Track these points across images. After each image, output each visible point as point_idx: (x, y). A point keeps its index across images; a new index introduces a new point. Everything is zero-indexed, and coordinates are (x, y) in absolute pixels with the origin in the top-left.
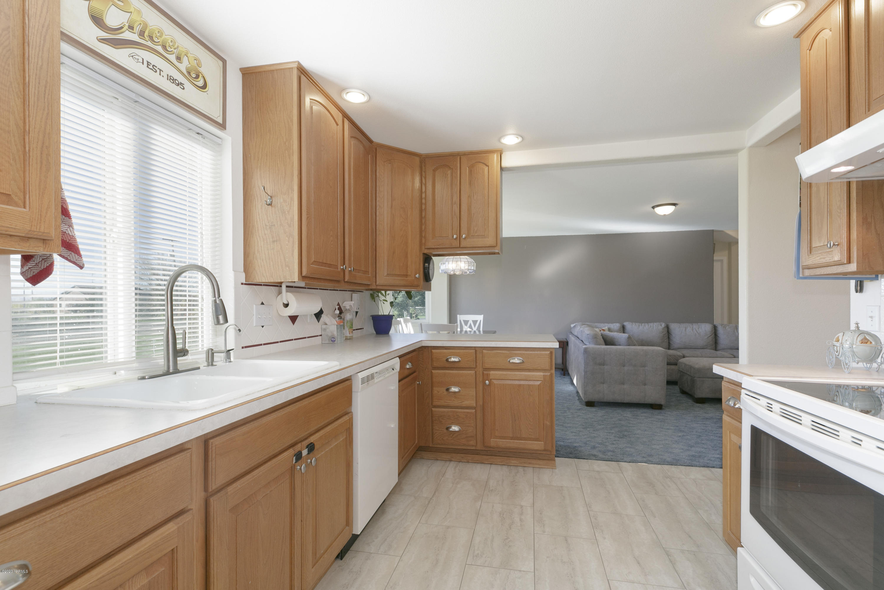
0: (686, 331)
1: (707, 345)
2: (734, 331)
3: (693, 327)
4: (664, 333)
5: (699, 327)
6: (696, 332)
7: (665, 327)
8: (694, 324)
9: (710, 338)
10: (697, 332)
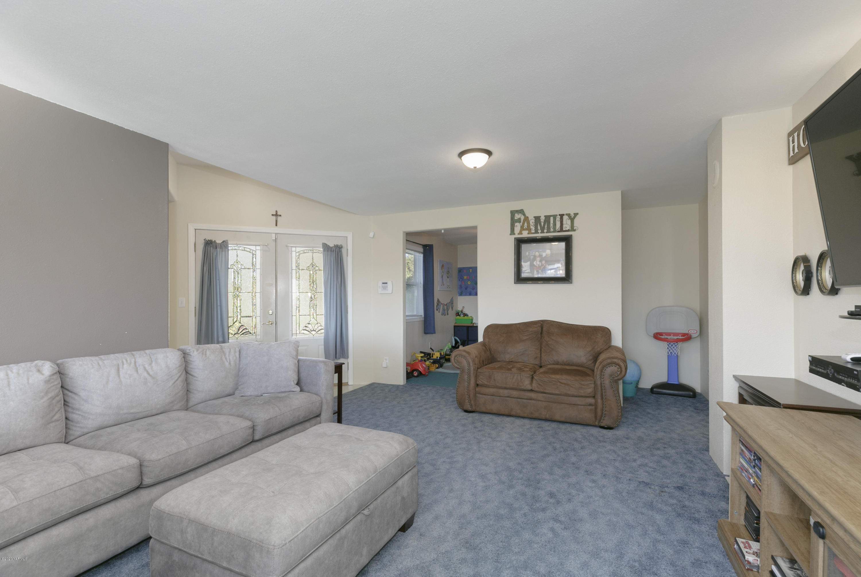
0: (119, 376)
1: (172, 402)
2: (221, 359)
3: (135, 362)
4: (50, 395)
5: (152, 361)
6: (145, 374)
7: (53, 375)
8: (137, 354)
9: (177, 382)
10: (149, 374)
